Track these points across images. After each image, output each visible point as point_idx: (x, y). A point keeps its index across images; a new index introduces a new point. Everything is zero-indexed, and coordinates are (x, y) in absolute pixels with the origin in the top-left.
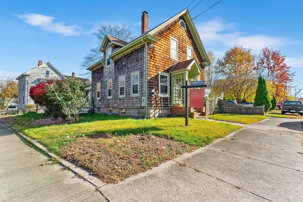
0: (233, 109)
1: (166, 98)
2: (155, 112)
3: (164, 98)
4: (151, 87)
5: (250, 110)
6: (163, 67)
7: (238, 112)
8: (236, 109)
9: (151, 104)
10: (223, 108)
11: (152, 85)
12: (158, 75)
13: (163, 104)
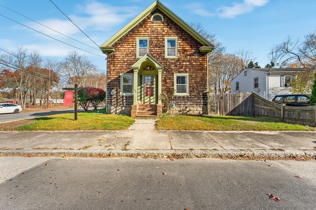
0: (270, 110)
1: (129, 96)
2: (116, 109)
3: (127, 97)
4: (111, 88)
5: (293, 114)
6: (126, 69)
7: (277, 115)
8: (274, 110)
9: (111, 102)
10: (258, 107)
11: (112, 86)
12: (119, 77)
13: (125, 102)
